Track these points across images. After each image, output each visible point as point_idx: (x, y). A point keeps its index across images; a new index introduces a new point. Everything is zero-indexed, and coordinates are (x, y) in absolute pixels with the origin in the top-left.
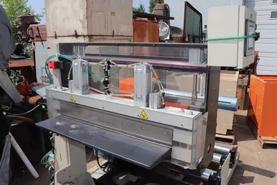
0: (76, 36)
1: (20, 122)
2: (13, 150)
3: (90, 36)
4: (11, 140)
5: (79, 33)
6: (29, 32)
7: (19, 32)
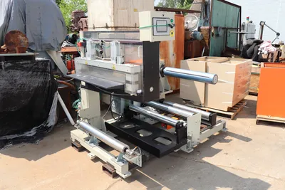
0: (107, 27)
1: (66, 86)
2: (59, 103)
3: (116, 28)
4: (58, 96)
5: (109, 26)
6: (80, 25)
7: (73, 25)
